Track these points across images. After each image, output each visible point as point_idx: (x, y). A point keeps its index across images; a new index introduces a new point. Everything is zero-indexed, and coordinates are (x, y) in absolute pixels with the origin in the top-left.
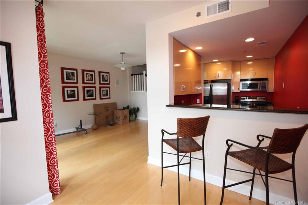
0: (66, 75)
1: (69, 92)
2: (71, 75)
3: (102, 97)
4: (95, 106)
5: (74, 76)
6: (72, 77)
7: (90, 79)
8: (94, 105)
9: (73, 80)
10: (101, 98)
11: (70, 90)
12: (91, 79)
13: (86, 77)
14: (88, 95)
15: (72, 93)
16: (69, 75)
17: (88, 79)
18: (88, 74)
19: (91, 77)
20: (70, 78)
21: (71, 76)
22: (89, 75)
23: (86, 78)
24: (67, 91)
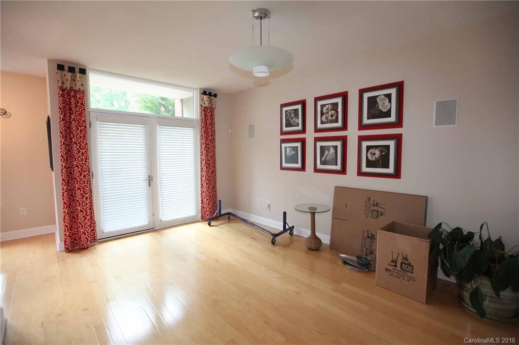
0: (286, 116)
1: (288, 150)
2: (293, 115)
3: (365, 169)
4: (340, 192)
5: (298, 118)
6: (294, 120)
7: (330, 118)
8: (336, 187)
9: (296, 126)
10: (360, 173)
11: (289, 147)
12: (334, 118)
13: (322, 114)
14: (322, 160)
15: (293, 152)
16: (290, 116)
17: (327, 118)
18: (327, 106)
19: (333, 112)
20: (291, 121)
21: (293, 118)
22: (328, 109)
23: (321, 116)
24: (286, 148)
